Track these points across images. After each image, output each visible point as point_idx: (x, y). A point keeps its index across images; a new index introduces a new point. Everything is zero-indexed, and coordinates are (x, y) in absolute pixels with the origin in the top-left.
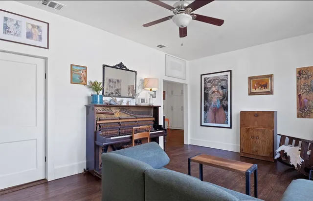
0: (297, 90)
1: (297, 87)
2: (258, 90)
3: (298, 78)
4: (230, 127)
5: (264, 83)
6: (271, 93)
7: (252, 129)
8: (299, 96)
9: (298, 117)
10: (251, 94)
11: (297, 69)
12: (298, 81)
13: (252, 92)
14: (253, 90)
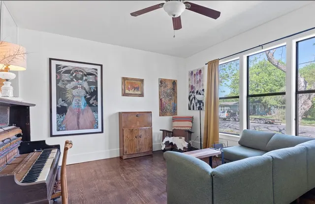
0: (160, 95)
1: (160, 92)
2: (131, 92)
3: (160, 86)
4: (101, 131)
5: (137, 86)
6: (142, 95)
7: (136, 129)
8: (161, 100)
9: (160, 116)
10: (124, 94)
11: (159, 79)
12: (160, 89)
13: (126, 92)
14: (127, 91)
